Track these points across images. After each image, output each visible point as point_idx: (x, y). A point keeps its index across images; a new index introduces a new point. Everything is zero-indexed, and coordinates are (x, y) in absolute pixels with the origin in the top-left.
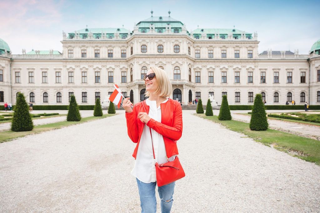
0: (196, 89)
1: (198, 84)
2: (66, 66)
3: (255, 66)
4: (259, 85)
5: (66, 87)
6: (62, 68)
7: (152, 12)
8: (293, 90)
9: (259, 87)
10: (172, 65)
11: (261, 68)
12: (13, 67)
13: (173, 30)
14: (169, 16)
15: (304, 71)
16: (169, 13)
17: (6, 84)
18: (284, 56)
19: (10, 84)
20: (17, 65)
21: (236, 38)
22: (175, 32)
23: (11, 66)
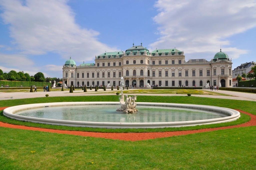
0: (152, 79)
1: (154, 77)
2: (96, 70)
3: (182, 68)
4: (185, 77)
5: (96, 79)
6: (95, 71)
7: (133, 44)
8: (203, 80)
9: (184, 78)
10: (140, 69)
11: (186, 69)
12: (77, 71)
13: (140, 53)
14: (141, 46)
15: (209, 70)
16: (141, 44)
17: (74, 78)
18: (198, 63)
19: (75, 78)
20: (78, 70)
21: (173, 55)
22: (141, 54)
23: (76, 71)
